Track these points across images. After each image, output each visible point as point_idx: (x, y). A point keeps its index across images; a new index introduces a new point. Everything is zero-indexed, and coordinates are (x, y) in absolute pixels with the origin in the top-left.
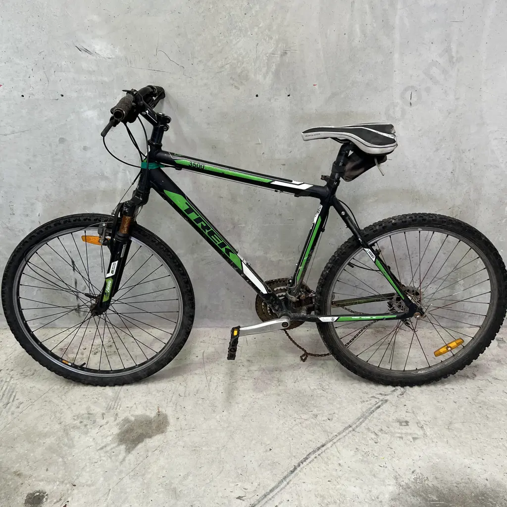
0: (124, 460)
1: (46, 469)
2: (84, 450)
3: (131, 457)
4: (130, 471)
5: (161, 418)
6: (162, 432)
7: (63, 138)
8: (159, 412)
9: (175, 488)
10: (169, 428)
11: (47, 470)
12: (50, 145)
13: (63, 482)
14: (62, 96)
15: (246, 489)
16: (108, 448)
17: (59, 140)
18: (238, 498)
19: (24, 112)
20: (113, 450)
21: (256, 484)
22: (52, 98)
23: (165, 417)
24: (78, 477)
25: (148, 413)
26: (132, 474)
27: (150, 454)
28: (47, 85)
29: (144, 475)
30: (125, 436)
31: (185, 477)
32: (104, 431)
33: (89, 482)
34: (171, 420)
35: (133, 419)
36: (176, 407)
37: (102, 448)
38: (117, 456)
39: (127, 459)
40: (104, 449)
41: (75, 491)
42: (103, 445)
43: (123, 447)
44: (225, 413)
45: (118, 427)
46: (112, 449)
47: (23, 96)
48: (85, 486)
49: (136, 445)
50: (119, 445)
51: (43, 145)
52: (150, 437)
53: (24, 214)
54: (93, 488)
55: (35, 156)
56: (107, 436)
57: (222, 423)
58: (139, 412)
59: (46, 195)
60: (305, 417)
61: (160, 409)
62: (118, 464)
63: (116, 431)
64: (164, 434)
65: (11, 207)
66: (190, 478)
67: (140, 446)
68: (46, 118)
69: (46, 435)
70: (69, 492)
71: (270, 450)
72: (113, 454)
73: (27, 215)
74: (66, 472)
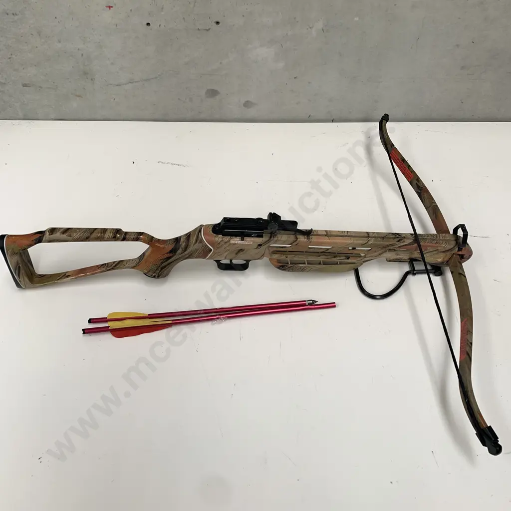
7: (213, 90)
12: (191, 100)
14: (218, 23)
17: (206, 93)
19: (150, 50)
22: (199, 28)
28: (192, 6)
47: (148, 24)
68: (187, 60)
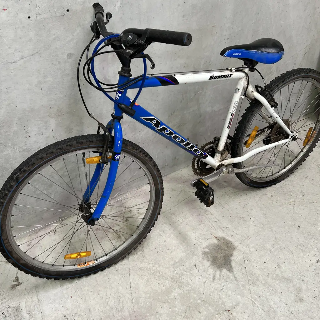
0: (235, 277)
1: (198, 312)
2: (204, 286)
3: (237, 274)
4: (247, 282)
5: (222, 241)
6: (234, 249)
7: (71, 54)
8: (216, 238)
9: (283, 276)
10: (236, 244)
11: (200, 312)
12: (59, 63)
13: (219, 313)
14: (68, 11)
15: (314, 255)
16: (217, 276)
18: (317, 262)
19: (32, 34)
20: (222, 275)
21: (315, 249)
22: (58, 15)
23: (224, 239)
24: (223, 304)
25: (212, 242)
26: (251, 283)
27: (244, 265)
29: (258, 280)
30: (217, 263)
31: (279, 267)
32: (200, 268)
33: (234, 303)
34: (230, 239)
35: (207, 250)
36: (221, 229)
37: (214, 279)
38: (228, 277)
39: (236, 276)
40: (216, 278)
41: (234, 314)
42: (212, 276)
43: (224, 271)
44: (252, 219)
45: (205, 260)
46: (220, 276)
47: (29, 17)
48: (235, 307)
49: (230, 265)
50: (221, 271)
51: (53, 64)
52: (231, 255)
53: (39, 134)
54: (241, 305)
55: (45, 76)
56: (207, 270)
57: (259, 225)
58: (205, 244)
59: (57, 110)
60: (292, 200)
61: (215, 235)
62: (235, 282)
63: (207, 264)
64: (237, 249)
65: (26, 130)
66: (283, 266)
67: (233, 264)
68: (54, 37)
69: (168, 292)
70: (231, 316)
71: (299, 227)
72: (225, 278)
73: (42, 134)
74: (213, 306)
